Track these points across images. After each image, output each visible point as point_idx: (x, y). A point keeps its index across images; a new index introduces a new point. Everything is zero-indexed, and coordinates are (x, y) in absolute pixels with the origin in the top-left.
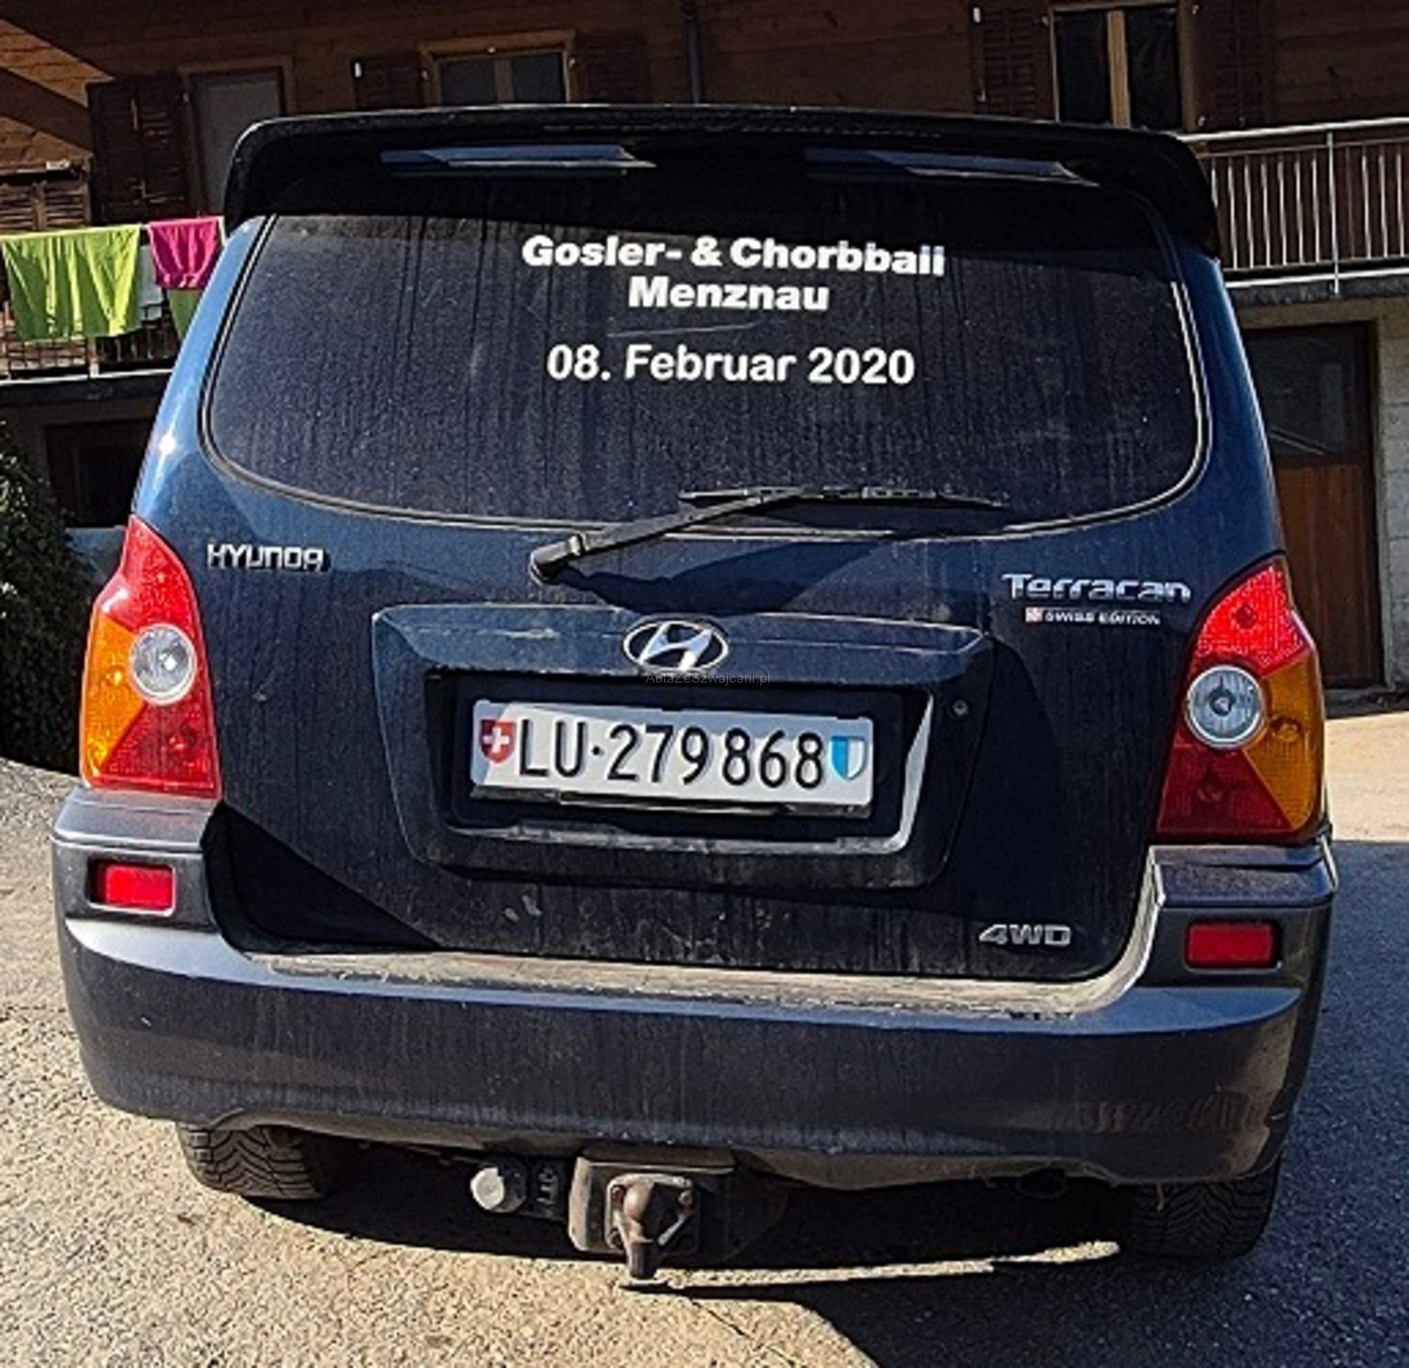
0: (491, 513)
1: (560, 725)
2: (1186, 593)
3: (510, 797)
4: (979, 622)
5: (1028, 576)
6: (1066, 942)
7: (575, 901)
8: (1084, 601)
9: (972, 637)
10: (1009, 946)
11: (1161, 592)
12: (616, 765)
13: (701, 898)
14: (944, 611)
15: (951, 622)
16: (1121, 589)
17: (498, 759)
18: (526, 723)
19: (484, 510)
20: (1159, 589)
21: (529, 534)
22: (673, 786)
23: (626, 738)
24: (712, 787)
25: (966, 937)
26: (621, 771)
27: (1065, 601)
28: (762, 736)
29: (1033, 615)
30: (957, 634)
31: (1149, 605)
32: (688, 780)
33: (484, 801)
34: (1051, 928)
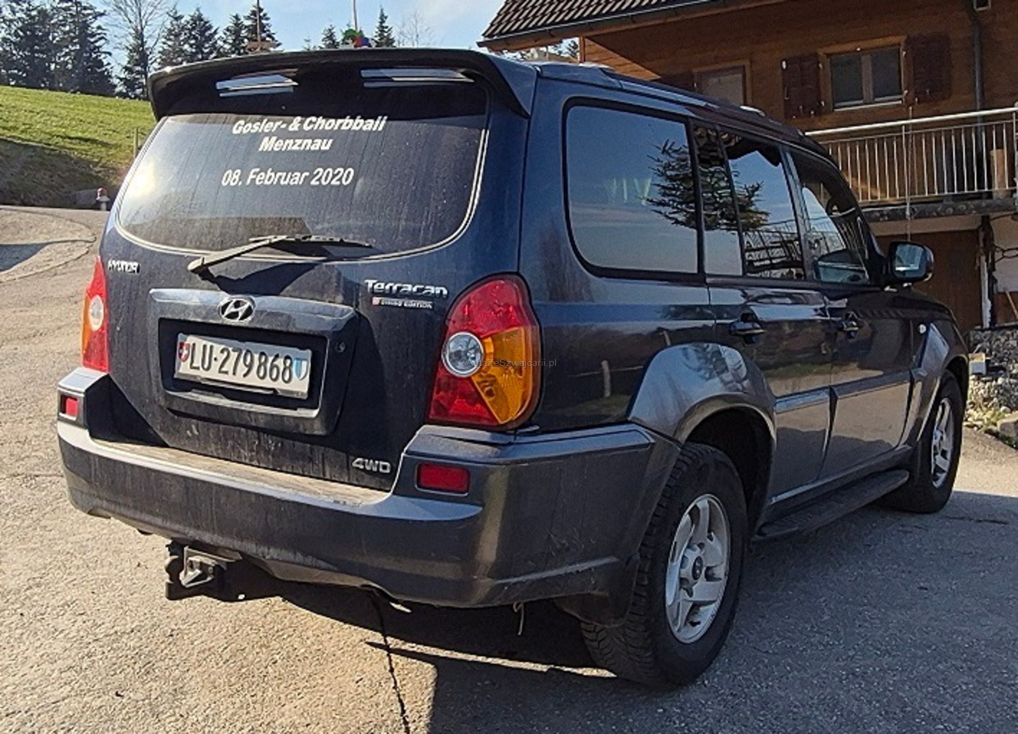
1: (205, 346)
2: (445, 292)
3: (188, 378)
4: (354, 304)
5: (375, 281)
6: (388, 471)
7: (208, 429)
8: (398, 294)
9: (349, 310)
10: (364, 470)
11: (433, 292)
12: (222, 366)
13: (250, 432)
14: (340, 298)
15: (343, 303)
16: (415, 289)
17: (184, 361)
18: (194, 345)
20: (433, 290)
22: (239, 379)
23: (226, 353)
24: (253, 380)
25: (348, 463)
26: (224, 369)
27: (390, 294)
28: (271, 355)
29: (376, 300)
30: (343, 310)
31: (427, 297)
32: (245, 375)
33: (179, 379)
34: (382, 463)
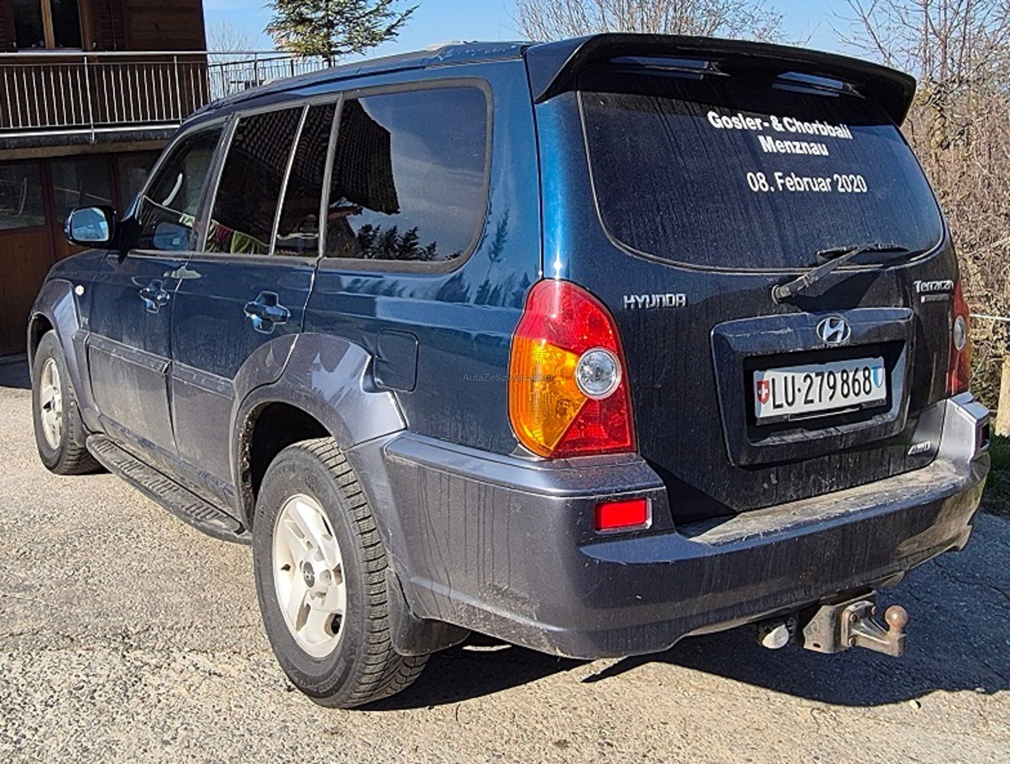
0: (751, 267)
1: (786, 378)
3: (771, 422)
4: (911, 306)
5: (921, 282)
7: (790, 472)
8: (933, 291)
12: (806, 396)
13: (833, 458)
15: (904, 306)
17: (765, 403)
18: (773, 380)
19: (747, 264)
21: (769, 277)
22: (826, 405)
23: (808, 380)
24: (839, 401)
25: (905, 454)
26: (809, 398)
27: (930, 292)
28: (851, 371)
29: (923, 300)
32: (831, 398)
33: (762, 426)
